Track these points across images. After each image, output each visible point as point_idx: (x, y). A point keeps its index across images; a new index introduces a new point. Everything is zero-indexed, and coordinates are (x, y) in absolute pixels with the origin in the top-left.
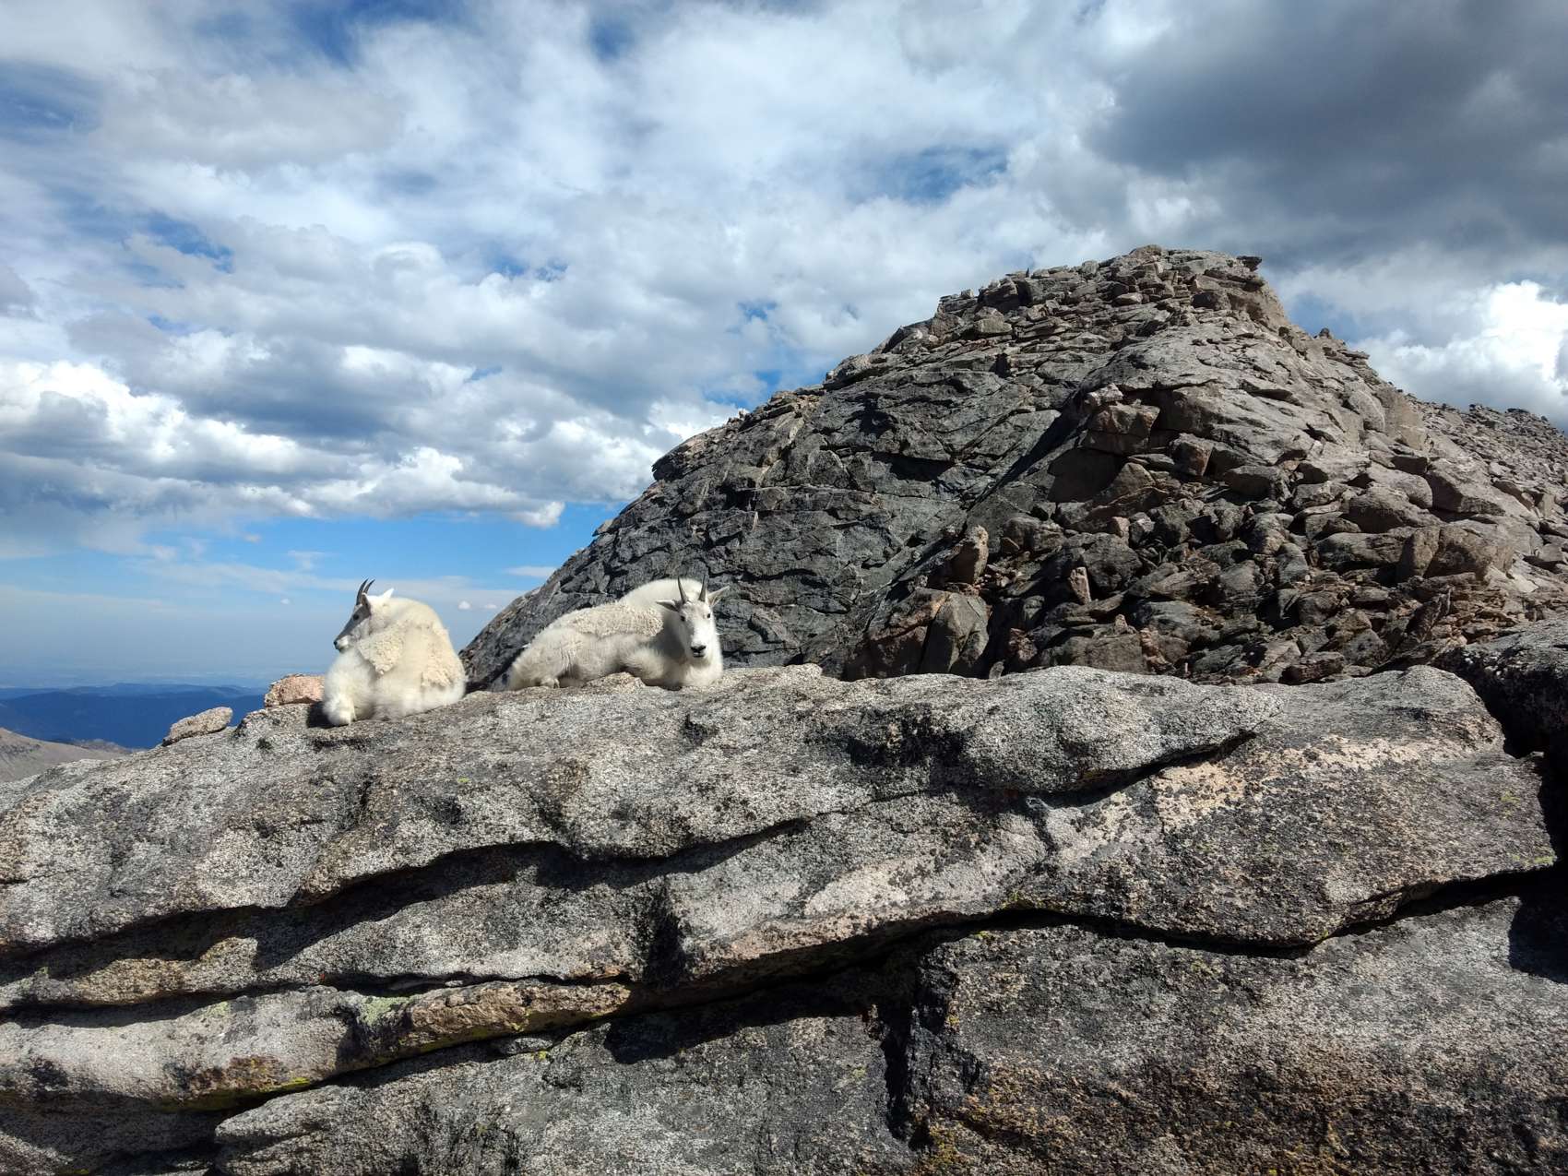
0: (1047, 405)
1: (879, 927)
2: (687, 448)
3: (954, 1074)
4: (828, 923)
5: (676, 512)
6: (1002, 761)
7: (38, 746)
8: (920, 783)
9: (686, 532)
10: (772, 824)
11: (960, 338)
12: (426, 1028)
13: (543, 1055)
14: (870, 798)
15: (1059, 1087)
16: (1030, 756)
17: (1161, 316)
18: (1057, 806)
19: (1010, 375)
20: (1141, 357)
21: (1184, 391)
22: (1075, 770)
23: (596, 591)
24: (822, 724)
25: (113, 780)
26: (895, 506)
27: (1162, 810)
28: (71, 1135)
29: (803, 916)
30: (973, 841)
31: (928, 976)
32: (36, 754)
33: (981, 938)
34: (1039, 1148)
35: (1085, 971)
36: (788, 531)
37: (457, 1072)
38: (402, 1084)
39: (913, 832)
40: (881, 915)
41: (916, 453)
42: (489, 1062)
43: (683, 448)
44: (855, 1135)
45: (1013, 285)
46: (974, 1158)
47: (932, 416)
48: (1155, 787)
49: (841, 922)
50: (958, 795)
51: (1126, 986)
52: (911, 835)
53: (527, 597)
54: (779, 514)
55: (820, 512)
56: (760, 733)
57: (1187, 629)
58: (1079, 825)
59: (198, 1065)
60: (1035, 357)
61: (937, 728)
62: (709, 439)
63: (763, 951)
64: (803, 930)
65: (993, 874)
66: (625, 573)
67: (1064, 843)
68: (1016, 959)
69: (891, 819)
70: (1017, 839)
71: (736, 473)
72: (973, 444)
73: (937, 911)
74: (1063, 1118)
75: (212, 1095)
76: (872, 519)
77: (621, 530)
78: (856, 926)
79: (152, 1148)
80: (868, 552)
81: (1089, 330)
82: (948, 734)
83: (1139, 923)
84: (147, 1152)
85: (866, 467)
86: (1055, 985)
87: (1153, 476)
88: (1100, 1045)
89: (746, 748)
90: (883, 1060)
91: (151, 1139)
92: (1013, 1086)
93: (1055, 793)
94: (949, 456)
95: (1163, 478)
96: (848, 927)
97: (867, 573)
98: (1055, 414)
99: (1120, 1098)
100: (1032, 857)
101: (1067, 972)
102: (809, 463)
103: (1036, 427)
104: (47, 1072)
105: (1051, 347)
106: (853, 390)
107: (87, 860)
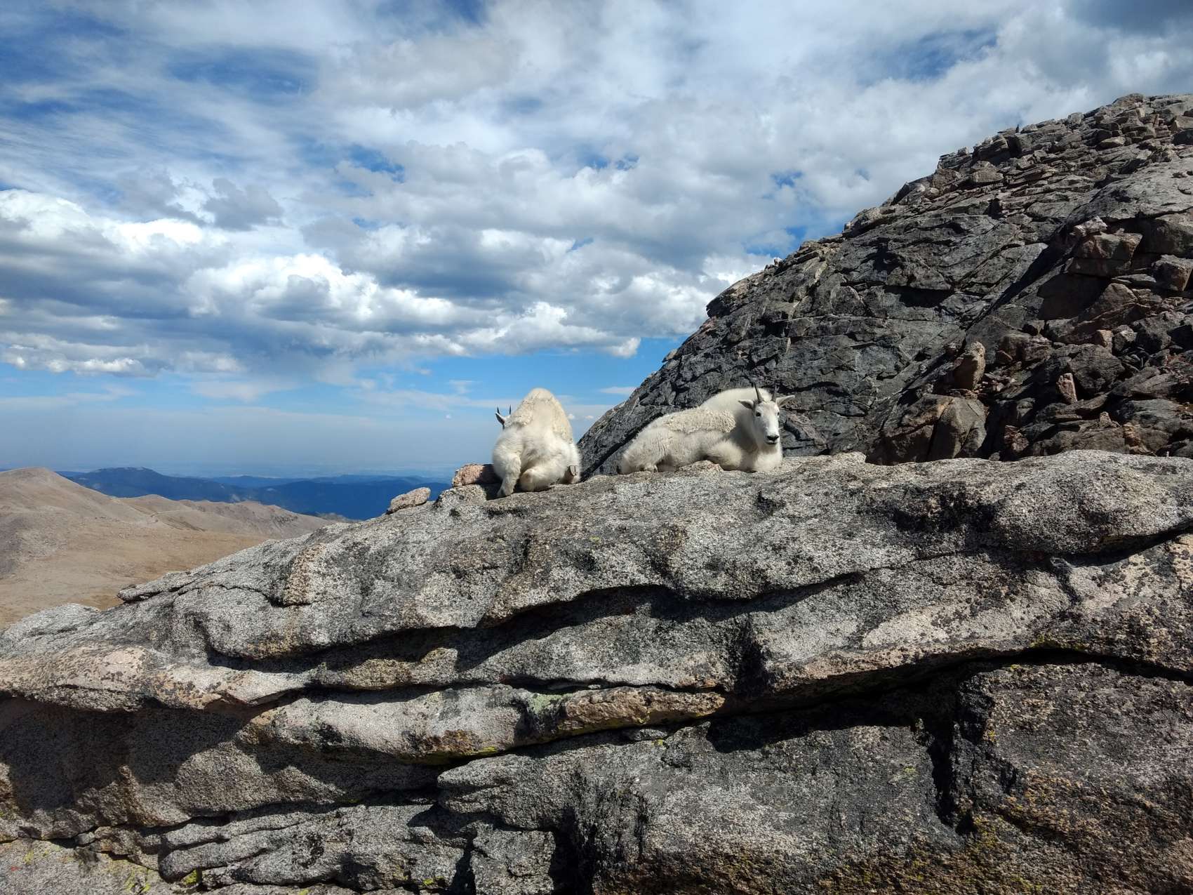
0: (1035, 239)
1: (925, 658)
2: (733, 291)
3: (994, 778)
4: (883, 654)
5: (725, 341)
6: (1029, 528)
7: (296, 518)
8: (957, 545)
9: (734, 356)
10: (833, 576)
11: (958, 188)
12: (576, 718)
13: (660, 742)
14: (913, 557)
15: (1089, 794)
16: (1055, 524)
17: (1143, 155)
18: (1079, 565)
19: (1002, 216)
20: (1124, 191)
21: (1166, 218)
22: (1095, 535)
23: (665, 403)
24: (871, 498)
25: (359, 538)
26: (904, 329)
27: (1179, 570)
28: (345, 776)
29: (861, 648)
30: (1004, 591)
31: (967, 698)
32: (295, 522)
33: (1012, 670)
34: (1072, 843)
35: (1109, 702)
36: (815, 352)
37: (599, 751)
38: (561, 757)
39: (951, 584)
40: (926, 649)
41: (921, 284)
42: (621, 745)
43: (730, 291)
44: (909, 819)
45: (1005, 140)
46: (1014, 846)
47: (935, 254)
48: (1172, 550)
49: (893, 653)
50: (990, 555)
51: (1147, 716)
52: (949, 587)
53: (616, 409)
54: (807, 339)
55: (842, 336)
56: (819, 506)
57: (1168, 422)
58: (1100, 581)
59: (424, 734)
60: (1024, 200)
61: (971, 501)
62: (750, 283)
63: (830, 673)
64: (863, 658)
65: (1022, 619)
66: (687, 389)
67: (1087, 595)
68: (1044, 689)
69: (932, 574)
70: (1043, 591)
71: (772, 308)
72: (969, 275)
73: (974, 647)
74: (1093, 820)
75: (434, 754)
76: (884, 340)
77: (683, 357)
78: (905, 657)
79: (397, 787)
80: (882, 367)
81: (1074, 173)
82: (980, 506)
83: (1159, 664)
84: (393, 790)
85: (879, 298)
86: (1081, 712)
87: (1135, 293)
88: (1126, 764)
89: (808, 518)
90: (930, 762)
91: (395, 781)
92: (1046, 791)
93: (1077, 554)
94: (949, 286)
95: (1145, 294)
96: (899, 657)
97: (881, 383)
98: (1043, 246)
99: (1144, 807)
100: (1057, 607)
101: (1092, 702)
102: (831, 297)
103: (1026, 258)
104: (328, 733)
105: (1039, 190)
106: (867, 237)
107: (346, 591)
